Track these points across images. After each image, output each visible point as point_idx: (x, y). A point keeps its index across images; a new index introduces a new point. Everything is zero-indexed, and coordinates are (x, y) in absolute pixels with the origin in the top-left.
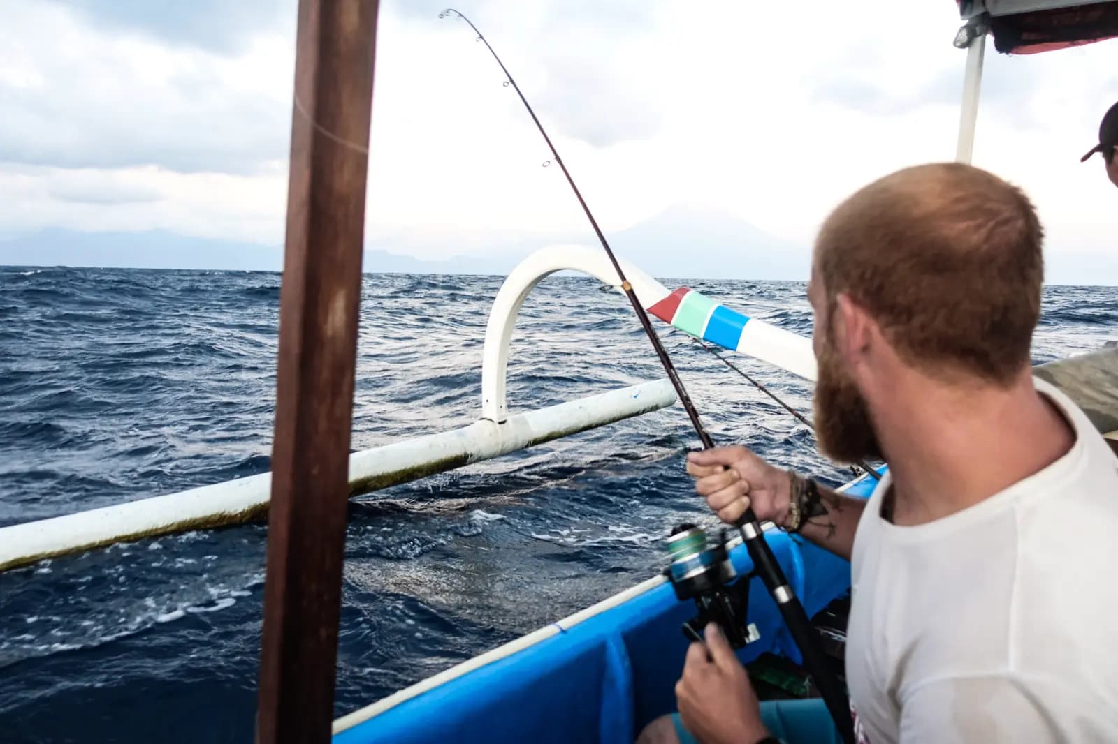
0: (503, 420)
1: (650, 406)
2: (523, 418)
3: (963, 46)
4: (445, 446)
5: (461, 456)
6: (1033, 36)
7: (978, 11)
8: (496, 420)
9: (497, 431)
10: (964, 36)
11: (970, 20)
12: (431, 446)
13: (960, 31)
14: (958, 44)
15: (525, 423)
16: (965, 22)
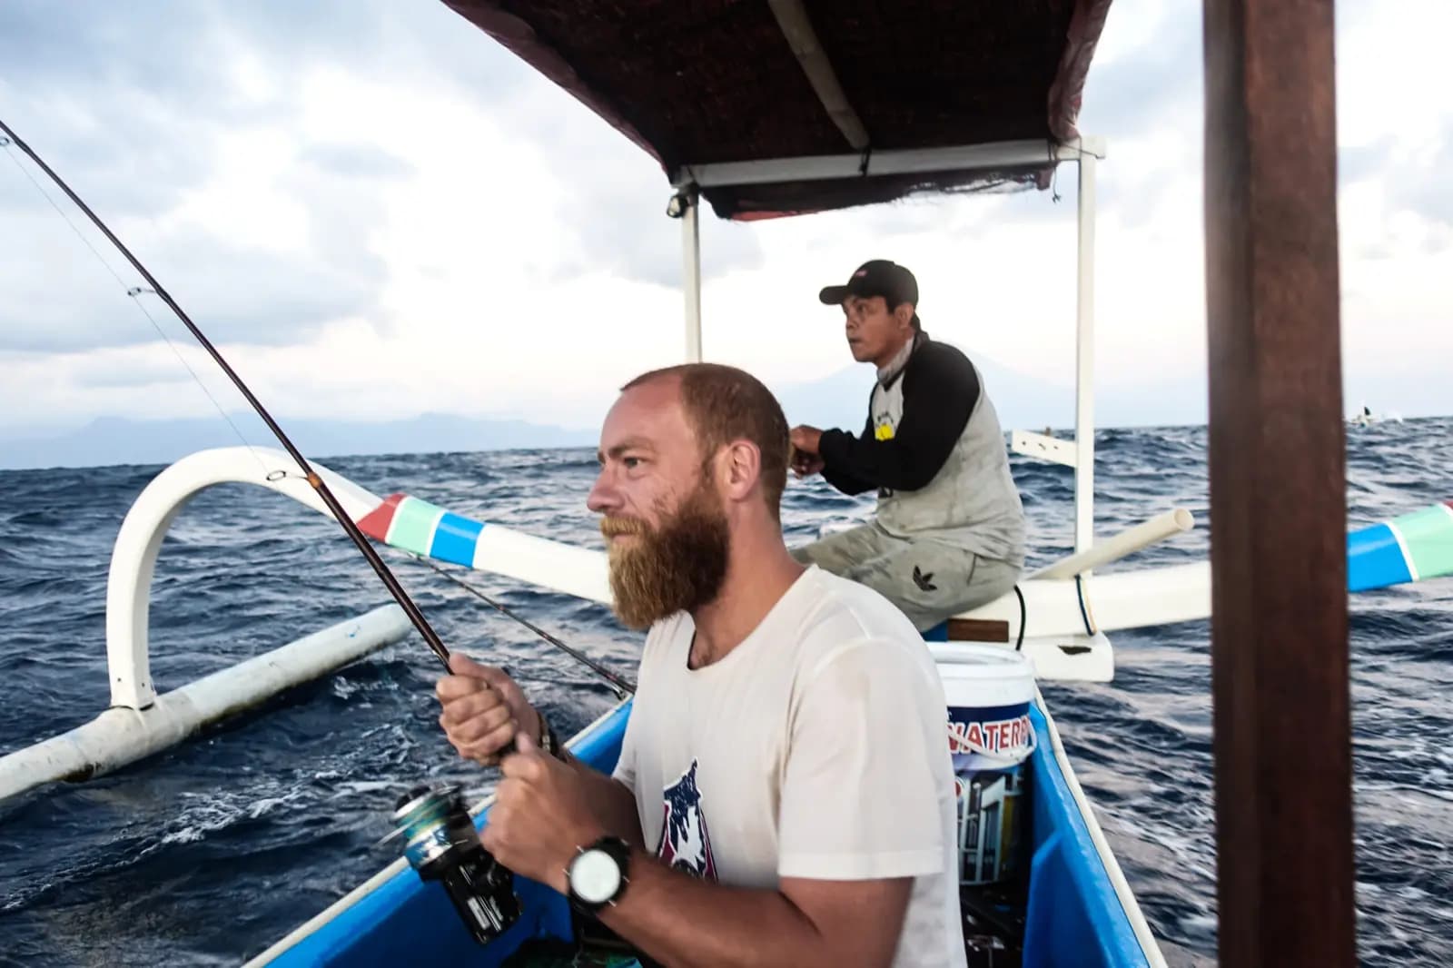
0: (149, 703)
1: (375, 644)
2: (183, 695)
3: (676, 216)
4: (50, 762)
5: (80, 772)
6: (750, 204)
7: (687, 180)
8: (135, 704)
9: (137, 721)
10: (676, 206)
11: (681, 189)
12: (23, 765)
13: (672, 199)
14: (672, 213)
15: (185, 701)
16: (675, 191)
